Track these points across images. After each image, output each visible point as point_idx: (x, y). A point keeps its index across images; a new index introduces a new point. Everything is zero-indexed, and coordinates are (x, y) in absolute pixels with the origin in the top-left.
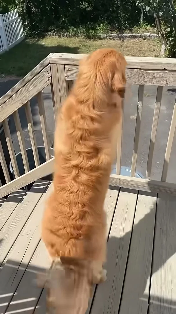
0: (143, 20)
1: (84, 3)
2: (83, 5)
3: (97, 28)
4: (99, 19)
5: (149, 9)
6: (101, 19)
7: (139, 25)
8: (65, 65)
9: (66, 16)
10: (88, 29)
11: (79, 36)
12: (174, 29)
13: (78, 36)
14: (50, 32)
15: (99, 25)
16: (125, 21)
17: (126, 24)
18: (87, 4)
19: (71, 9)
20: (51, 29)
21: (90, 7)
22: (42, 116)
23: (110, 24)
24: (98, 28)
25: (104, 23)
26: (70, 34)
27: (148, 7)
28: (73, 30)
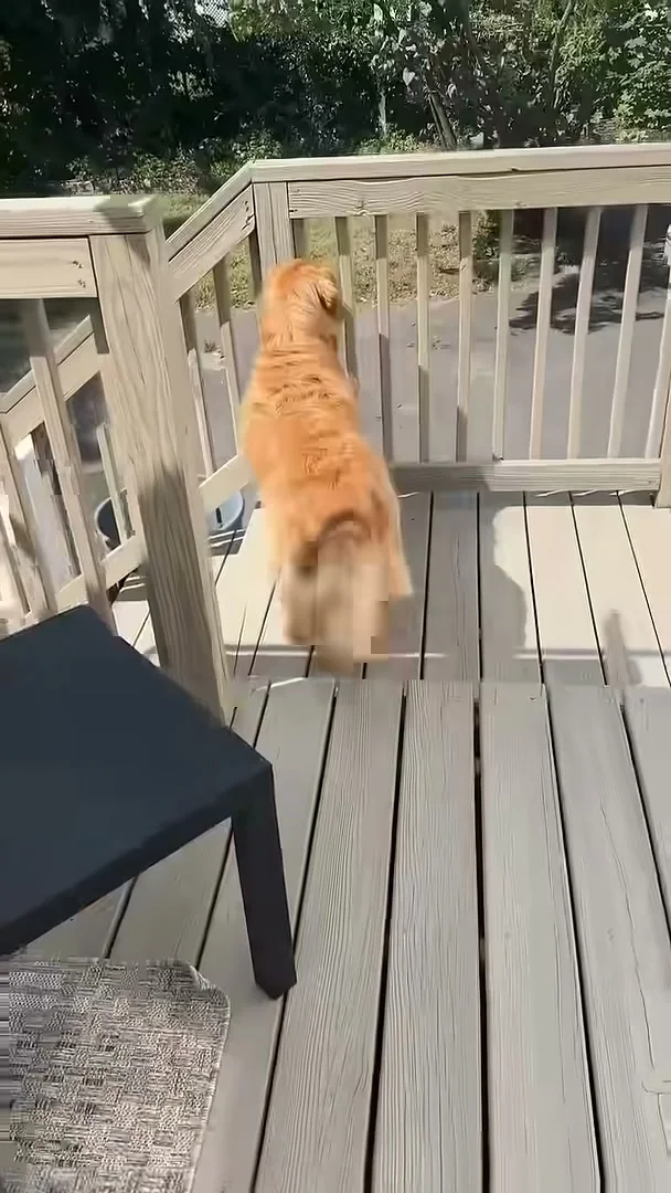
0: (387, 122)
1: (180, 76)
2: (177, 81)
3: (236, 157)
4: (238, 125)
5: (414, 79)
6: (248, 123)
7: (377, 136)
8: (287, 182)
9: (124, 124)
10: (205, 162)
11: (177, 187)
12: (495, 135)
13: (173, 185)
14: (74, 178)
15: (243, 143)
16: (329, 126)
17: (331, 138)
18: (191, 80)
19: (137, 98)
20: (78, 169)
21: (204, 88)
22: (227, 324)
23: (280, 141)
24: (242, 155)
25: (258, 136)
26: (147, 182)
27: (410, 71)
28: (155, 168)
